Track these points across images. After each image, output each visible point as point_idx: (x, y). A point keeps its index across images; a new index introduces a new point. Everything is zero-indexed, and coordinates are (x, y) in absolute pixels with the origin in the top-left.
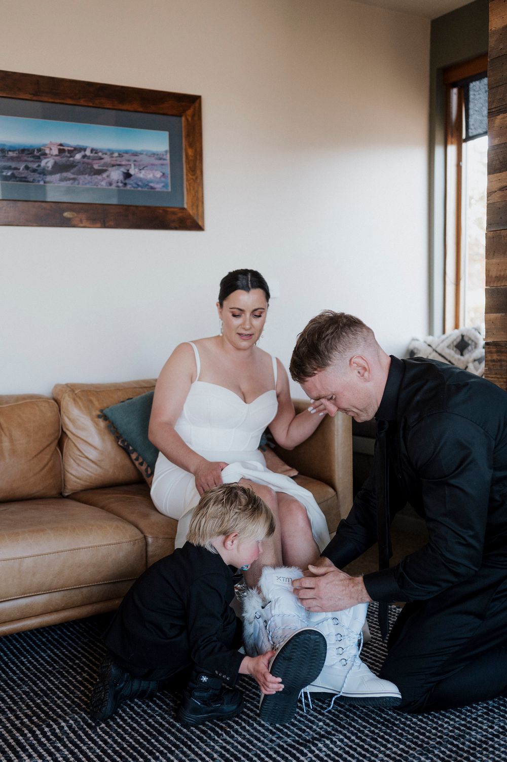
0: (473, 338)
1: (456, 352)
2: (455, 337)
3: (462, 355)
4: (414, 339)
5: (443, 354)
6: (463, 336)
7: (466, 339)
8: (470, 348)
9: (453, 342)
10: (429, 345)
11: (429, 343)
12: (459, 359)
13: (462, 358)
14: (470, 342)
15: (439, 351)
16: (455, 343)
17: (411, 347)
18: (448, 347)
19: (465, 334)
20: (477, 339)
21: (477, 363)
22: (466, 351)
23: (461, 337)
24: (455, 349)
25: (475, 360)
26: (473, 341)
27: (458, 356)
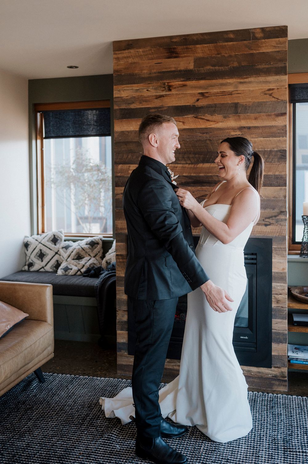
0: (59, 236)
1: (52, 243)
2: (50, 236)
3: (55, 245)
4: (26, 237)
5: (45, 245)
6: (54, 236)
7: (56, 237)
8: (59, 241)
9: (50, 239)
10: (36, 240)
11: (36, 239)
12: (54, 247)
13: (55, 246)
14: (58, 238)
15: (43, 244)
16: (51, 239)
17: (26, 241)
18: (48, 241)
19: (55, 234)
20: (61, 237)
21: (64, 249)
22: (57, 243)
23: (53, 236)
24: (51, 242)
25: (63, 248)
26: (59, 238)
27: (53, 246)
